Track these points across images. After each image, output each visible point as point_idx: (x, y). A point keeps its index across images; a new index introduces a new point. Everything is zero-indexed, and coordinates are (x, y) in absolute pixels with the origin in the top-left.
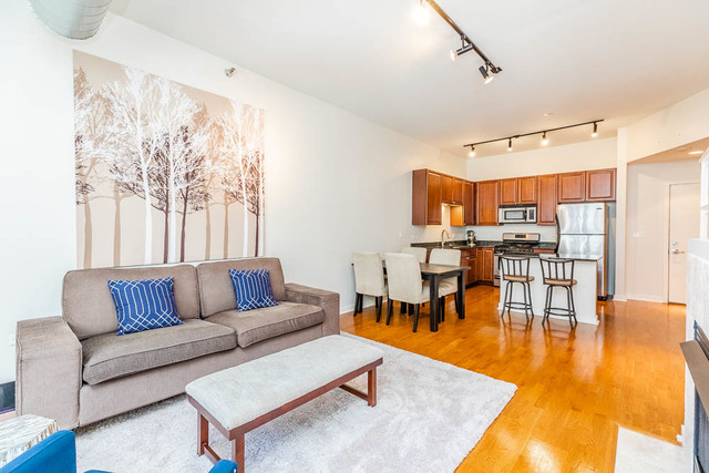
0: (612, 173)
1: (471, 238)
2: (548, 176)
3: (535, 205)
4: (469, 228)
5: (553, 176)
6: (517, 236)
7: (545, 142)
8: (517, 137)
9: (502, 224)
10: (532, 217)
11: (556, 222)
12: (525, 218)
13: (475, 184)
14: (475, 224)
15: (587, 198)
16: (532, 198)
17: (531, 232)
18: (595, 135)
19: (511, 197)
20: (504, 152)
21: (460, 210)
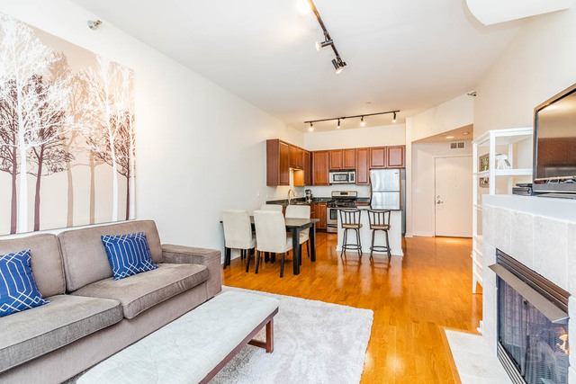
0: (403, 148)
1: (309, 195)
2: (362, 149)
3: (354, 170)
4: (306, 188)
5: (366, 149)
6: (342, 193)
7: (363, 124)
8: (344, 118)
9: (331, 184)
10: (352, 179)
11: (369, 183)
12: (347, 179)
13: (311, 153)
14: (311, 185)
15: (387, 166)
16: (351, 165)
17: (352, 190)
18: (394, 121)
19: (337, 164)
20: (335, 129)
21: (301, 173)
